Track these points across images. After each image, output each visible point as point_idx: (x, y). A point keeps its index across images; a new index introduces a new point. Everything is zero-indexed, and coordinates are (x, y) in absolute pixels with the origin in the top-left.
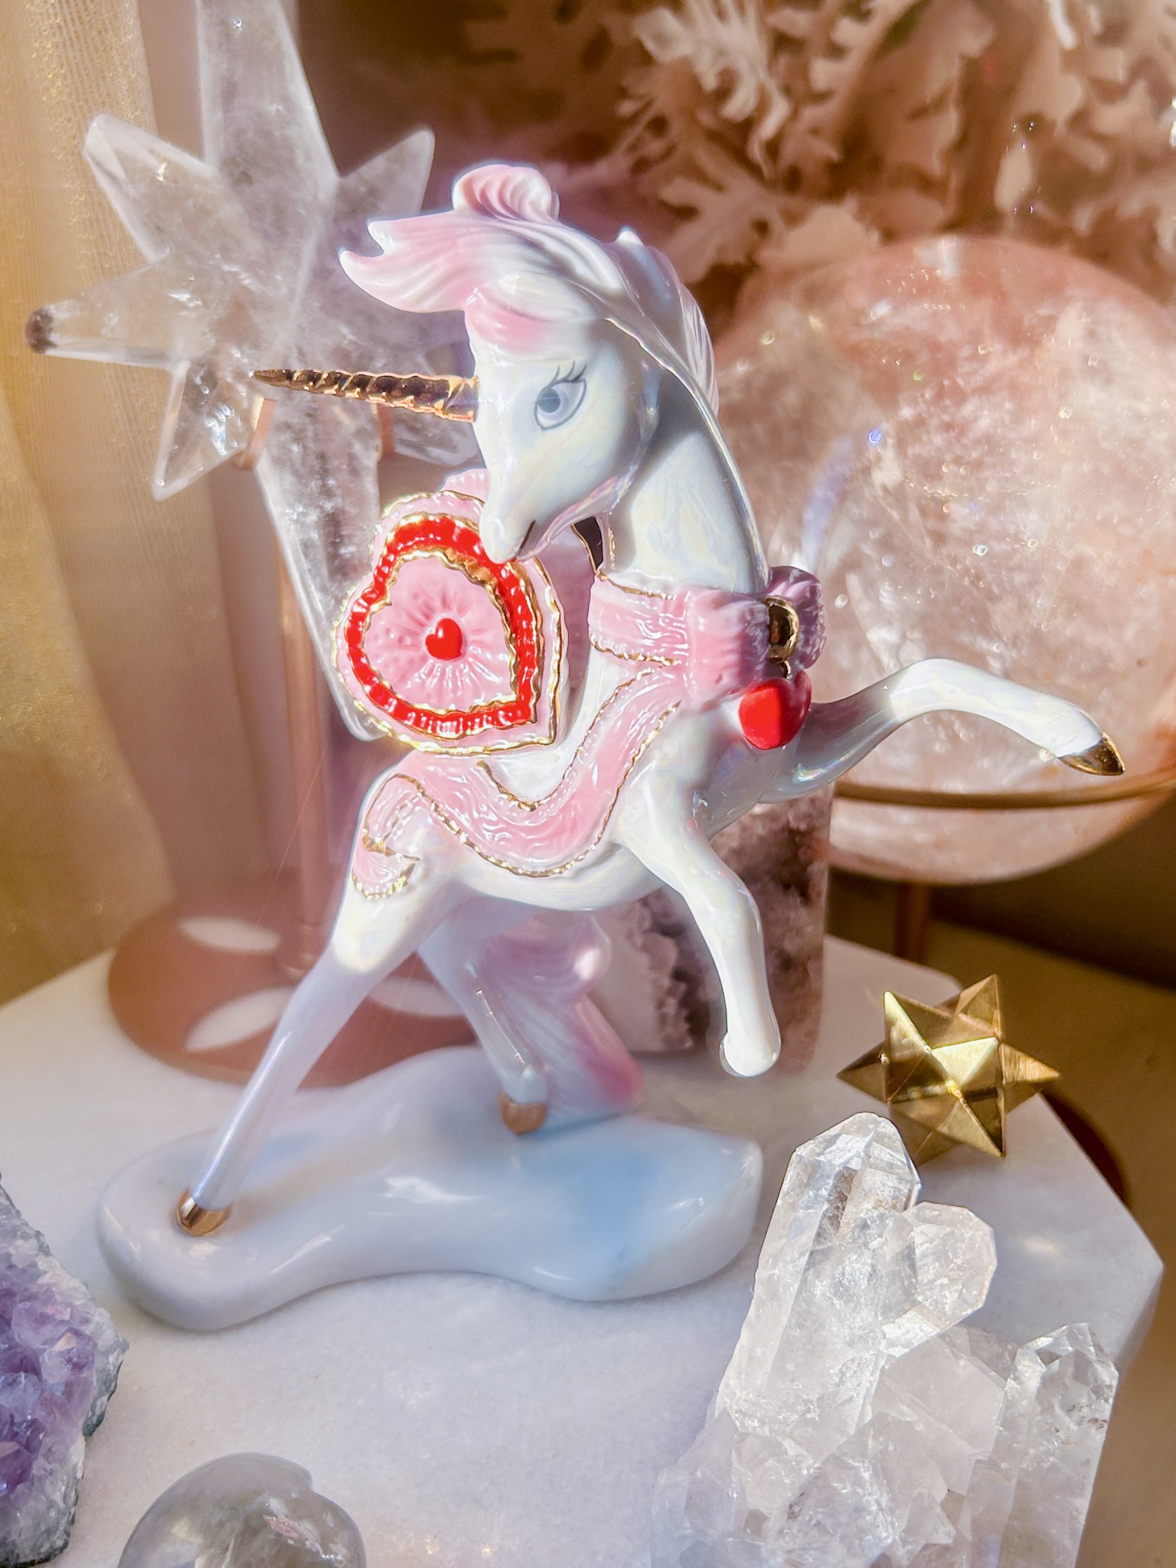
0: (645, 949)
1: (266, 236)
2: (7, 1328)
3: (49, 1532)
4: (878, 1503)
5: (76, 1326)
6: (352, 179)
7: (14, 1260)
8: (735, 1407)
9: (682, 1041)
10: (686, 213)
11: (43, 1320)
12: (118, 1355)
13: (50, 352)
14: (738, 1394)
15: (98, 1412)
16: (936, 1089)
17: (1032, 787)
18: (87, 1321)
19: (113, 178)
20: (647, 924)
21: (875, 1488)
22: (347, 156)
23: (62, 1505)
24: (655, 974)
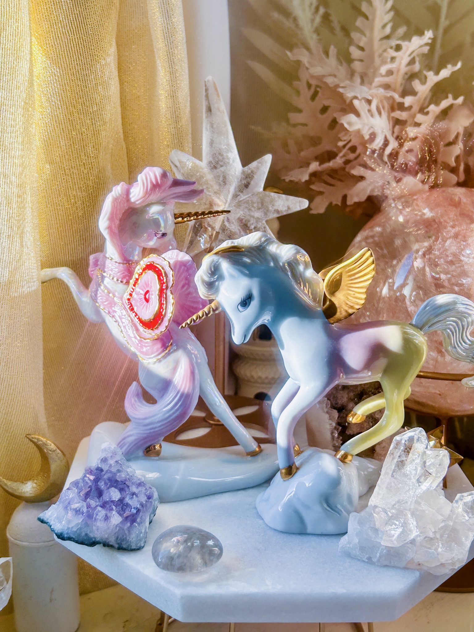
0: (327, 412)
1: (220, 185)
2: (128, 487)
3: (140, 541)
6: (246, 168)
12: (158, 502)
15: (152, 518)
19: (177, 167)
22: (245, 163)
23: (143, 535)
24: (331, 422)
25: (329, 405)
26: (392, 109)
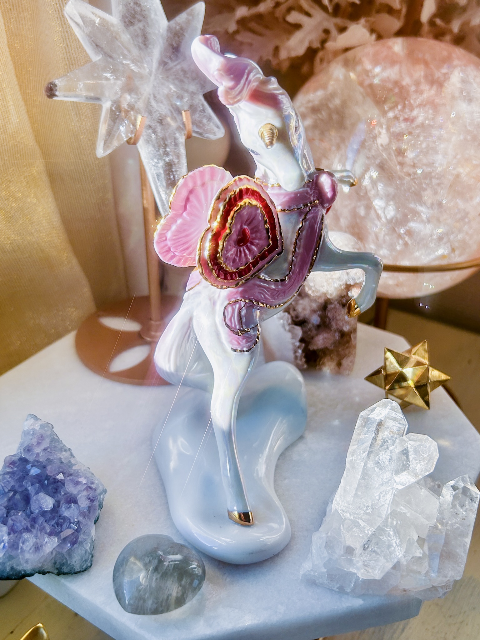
0: (289, 331)
1: (140, 49)
2: (63, 486)
3: (86, 561)
4: (396, 543)
5: (90, 485)
6: (172, 22)
7: (63, 460)
8: (340, 508)
9: (303, 365)
10: (297, 27)
11: (77, 483)
12: (104, 495)
13: (55, 98)
14: (341, 503)
15: (98, 515)
16: (404, 384)
17: (436, 263)
18: (92, 483)
19: (78, 24)
20: (290, 321)
21: (395, 537)
22: (170, 14)
23: (89, 551)
24: (293, 341)
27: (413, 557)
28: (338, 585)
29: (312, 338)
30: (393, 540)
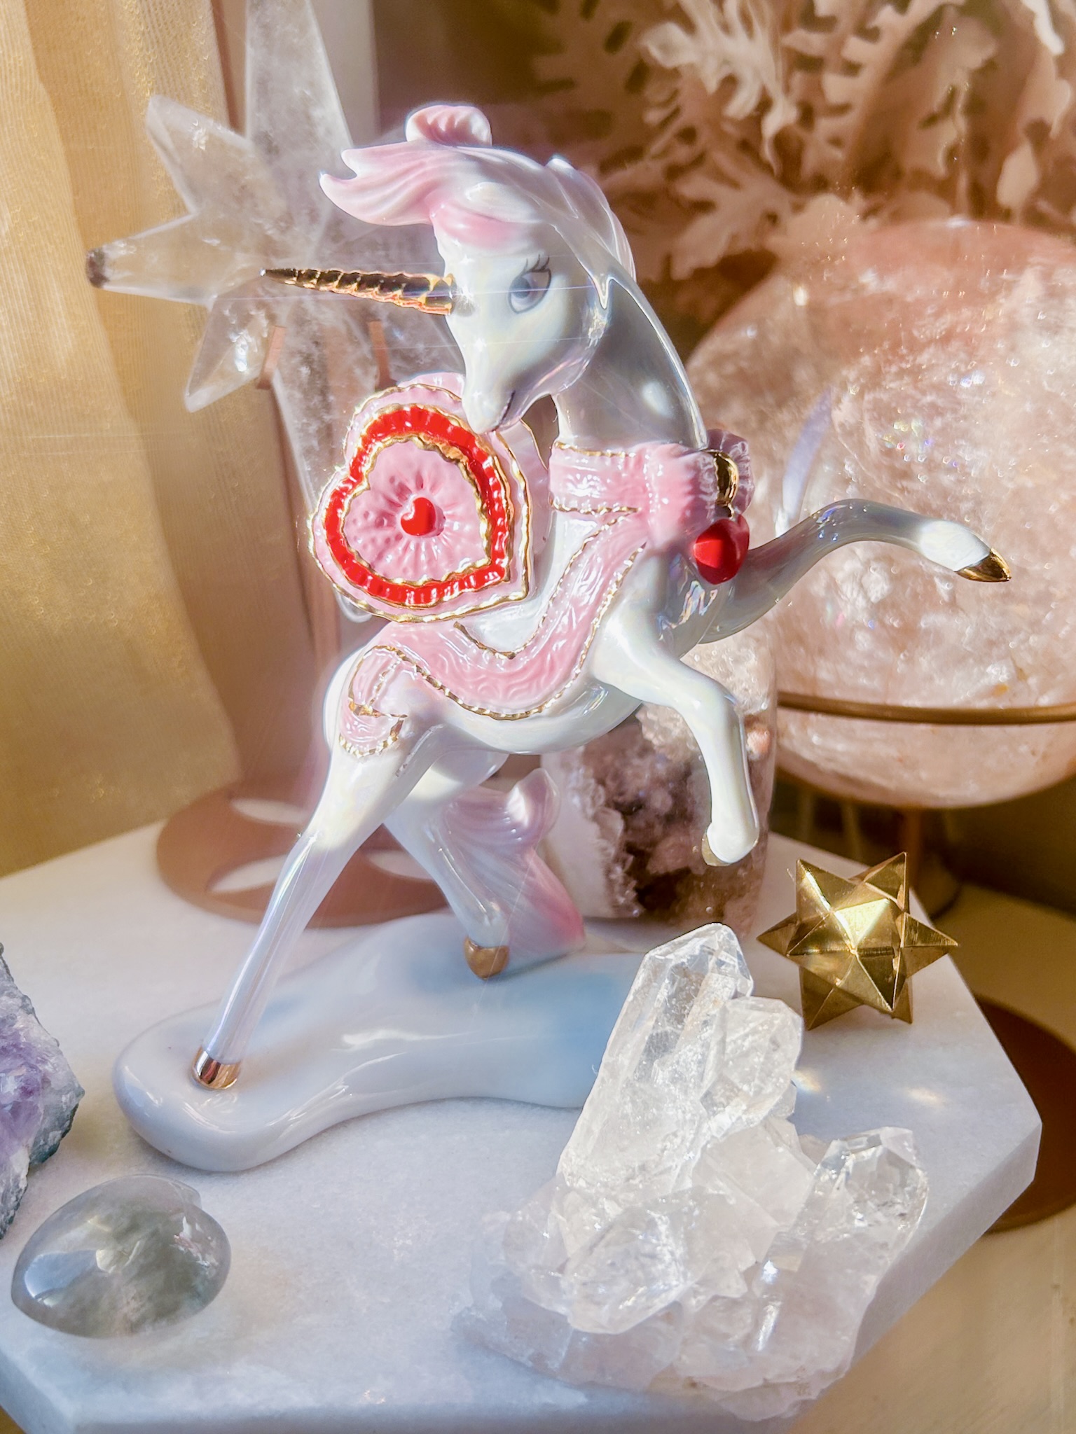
0: (595, 818)
4: (672, 1253)
10: (704, 206)
13: (106, 287)
14: (574, 1160)
15: (51, 1143)
16: (834, 947)
17: (982, 704)
20: (602, 801)
21: (671, 1240)
24: (604, 843)
25: (600, 797)
26: (785, 26)
27: (715, 1298)
28: (531, 1351)
29: (654, 844)
30: (664, 1245)
